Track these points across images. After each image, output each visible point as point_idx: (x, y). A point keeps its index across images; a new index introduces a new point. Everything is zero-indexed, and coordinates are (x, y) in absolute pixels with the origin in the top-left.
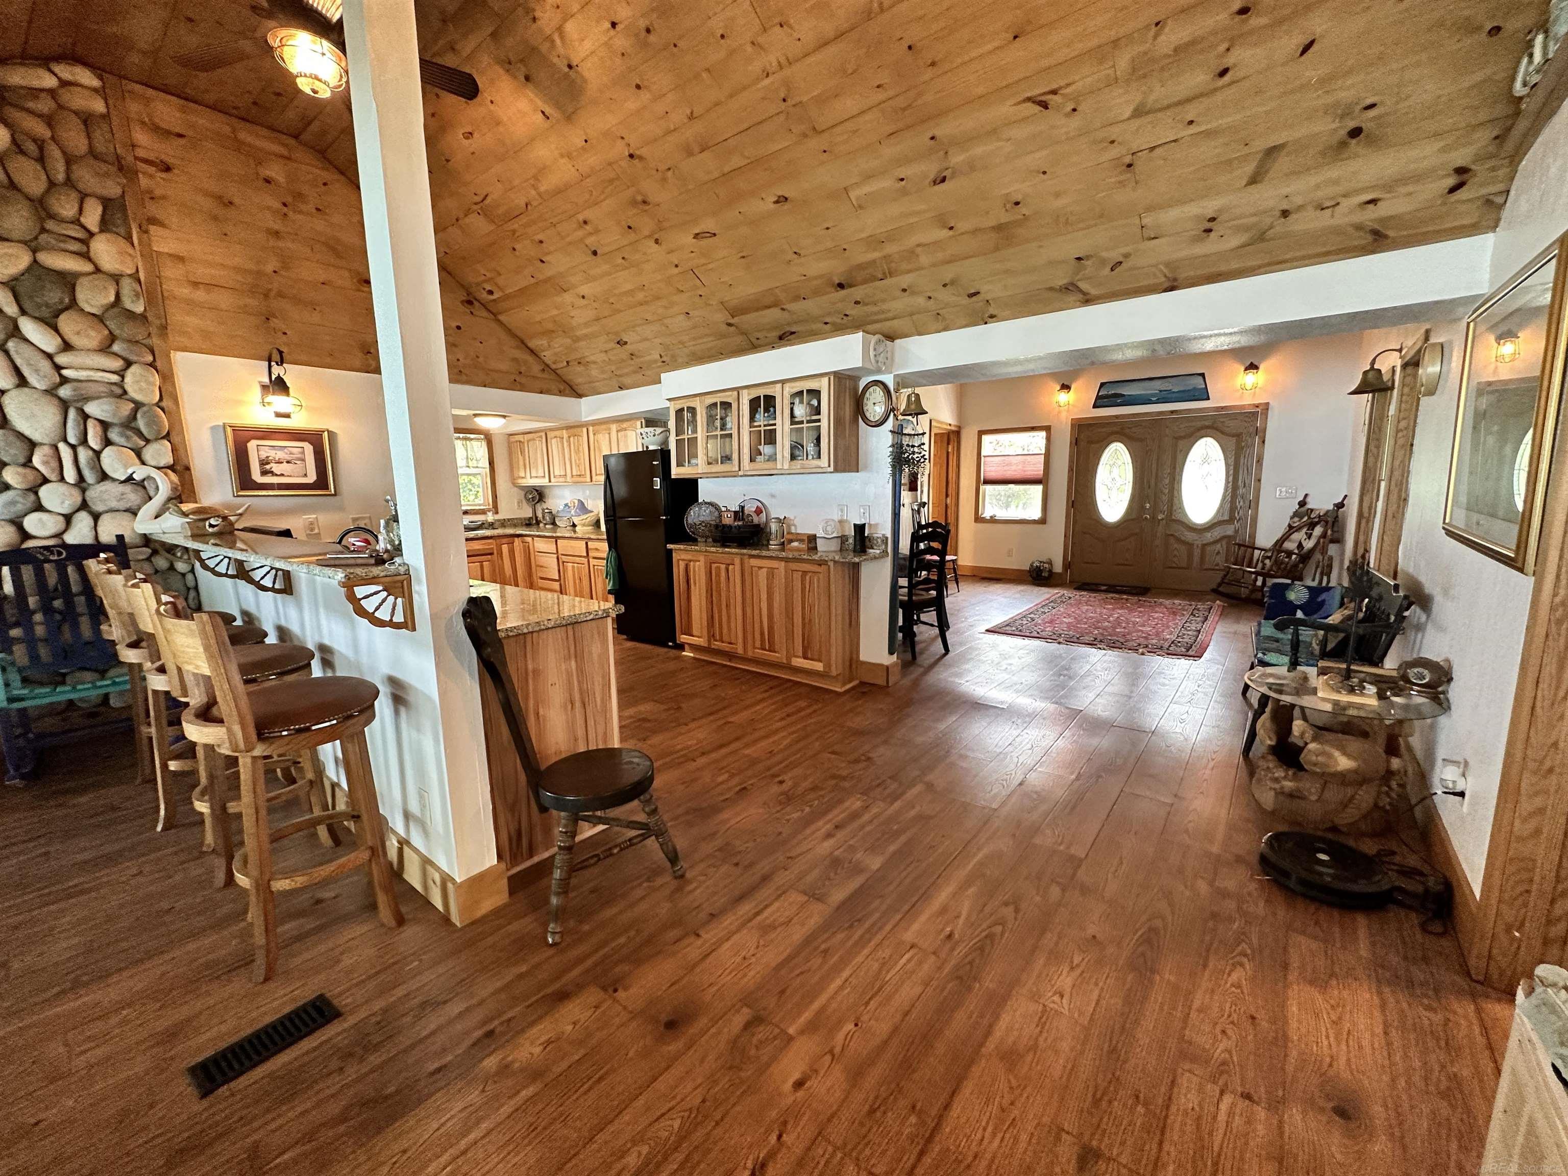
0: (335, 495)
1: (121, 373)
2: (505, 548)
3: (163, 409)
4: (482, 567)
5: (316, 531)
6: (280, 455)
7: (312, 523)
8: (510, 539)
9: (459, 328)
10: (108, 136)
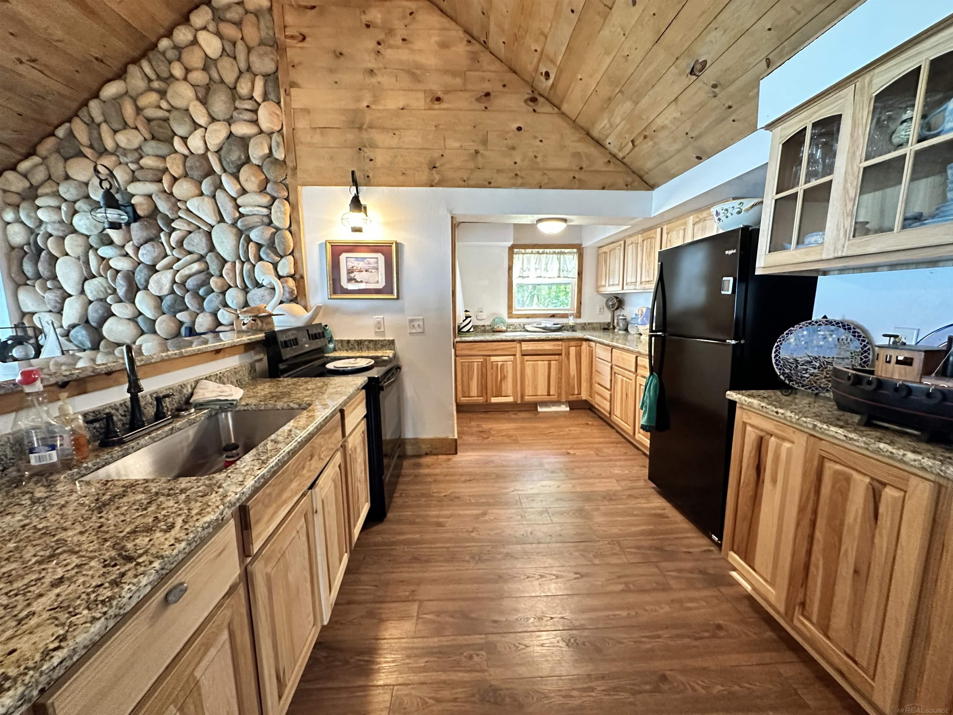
0: (398, 298)
1: (269, 207)
2: (573, 350)
3: (291, 232)
4: (549, 365)
5: (382, 330)
6: (361, 265)
7: (379, 323)
8: (579, 343)
9: (519, 129)
10: (269, 24)
